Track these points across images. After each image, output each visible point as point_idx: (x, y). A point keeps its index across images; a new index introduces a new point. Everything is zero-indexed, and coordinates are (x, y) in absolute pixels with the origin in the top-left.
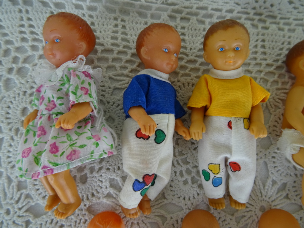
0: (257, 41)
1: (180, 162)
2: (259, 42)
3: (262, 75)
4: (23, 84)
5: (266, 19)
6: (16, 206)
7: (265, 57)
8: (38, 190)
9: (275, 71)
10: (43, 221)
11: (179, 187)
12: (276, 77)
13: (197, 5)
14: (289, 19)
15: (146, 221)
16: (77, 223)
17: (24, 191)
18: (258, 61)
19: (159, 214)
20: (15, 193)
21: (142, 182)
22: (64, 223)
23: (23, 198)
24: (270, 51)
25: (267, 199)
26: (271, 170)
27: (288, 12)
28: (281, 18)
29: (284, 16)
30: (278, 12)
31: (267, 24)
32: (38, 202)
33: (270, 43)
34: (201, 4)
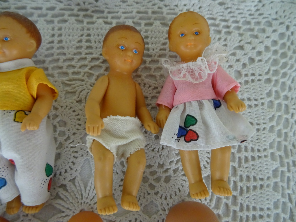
0: (82, 35)
2: (84, 36)
3: (87, 69)
5: (93, 14)
7: (90, 51)
9: (101, 64)
12: (102, 71)
13: (16, 6)
14: (117, 12)
18: (83, 56)
24: (96, 45)
25: (88, 201)
27: (116, 6)
28: (109, 13)
29: (112, 10)
30: (104, 6)
31: (94, 19)
33: (96, 37)
34: (20, 4)
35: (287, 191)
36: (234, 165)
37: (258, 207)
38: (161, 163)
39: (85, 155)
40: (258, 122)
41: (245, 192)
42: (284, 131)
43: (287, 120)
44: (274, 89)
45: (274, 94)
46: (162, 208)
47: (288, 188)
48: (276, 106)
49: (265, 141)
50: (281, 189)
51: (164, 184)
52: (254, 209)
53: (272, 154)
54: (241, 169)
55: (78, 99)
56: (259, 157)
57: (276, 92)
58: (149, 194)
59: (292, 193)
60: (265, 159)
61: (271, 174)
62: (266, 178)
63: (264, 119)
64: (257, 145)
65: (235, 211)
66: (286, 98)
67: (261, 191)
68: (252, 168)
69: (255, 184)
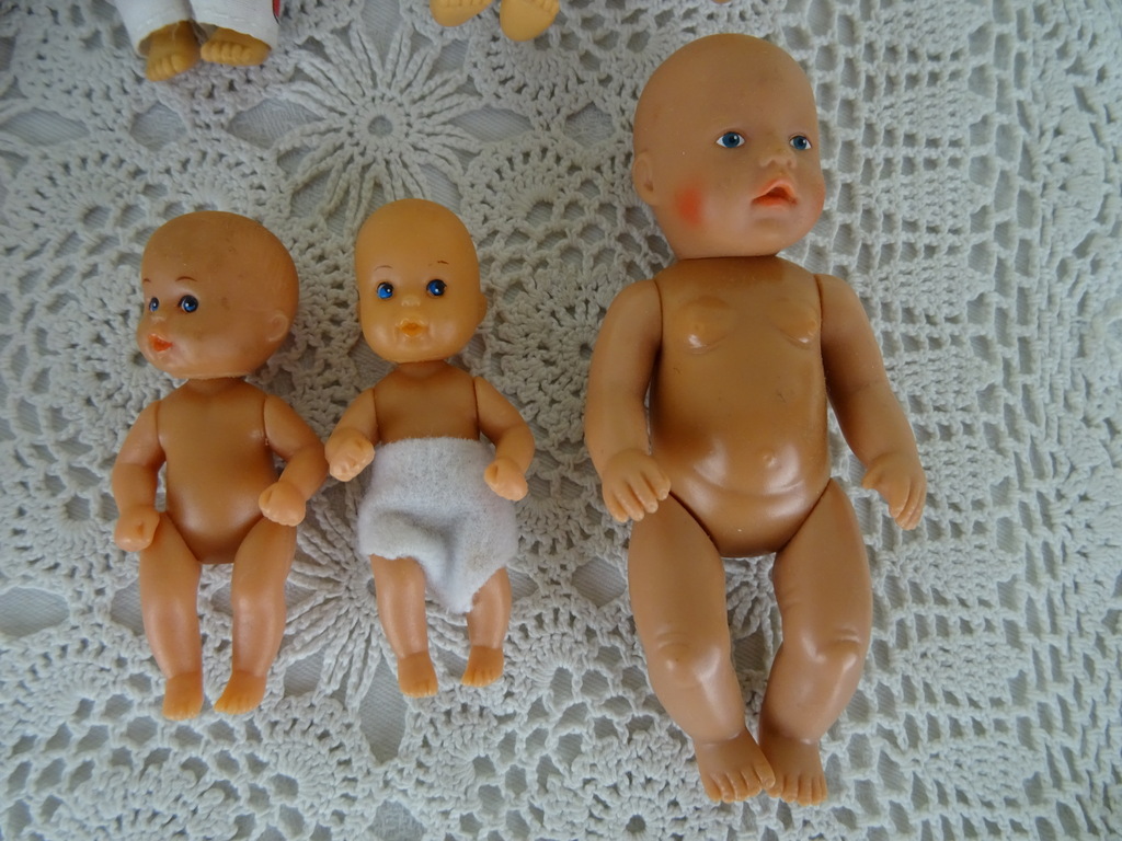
35: (1015, 94)
36: (849, 13)
37: (922, 137)
41: (883, 93)
46: (625, 122)
47: (1019, 85)
50: (994, 87)
51: (627, 54)
52: (910, 139)
54: (869, 23)
58: (580, 81)
59: (1030, 98)
61: (964, 43)
62: (948, 54)
65: (849, 146)
67: (933, 90)
68: (906, 21)
69: (913, 69)
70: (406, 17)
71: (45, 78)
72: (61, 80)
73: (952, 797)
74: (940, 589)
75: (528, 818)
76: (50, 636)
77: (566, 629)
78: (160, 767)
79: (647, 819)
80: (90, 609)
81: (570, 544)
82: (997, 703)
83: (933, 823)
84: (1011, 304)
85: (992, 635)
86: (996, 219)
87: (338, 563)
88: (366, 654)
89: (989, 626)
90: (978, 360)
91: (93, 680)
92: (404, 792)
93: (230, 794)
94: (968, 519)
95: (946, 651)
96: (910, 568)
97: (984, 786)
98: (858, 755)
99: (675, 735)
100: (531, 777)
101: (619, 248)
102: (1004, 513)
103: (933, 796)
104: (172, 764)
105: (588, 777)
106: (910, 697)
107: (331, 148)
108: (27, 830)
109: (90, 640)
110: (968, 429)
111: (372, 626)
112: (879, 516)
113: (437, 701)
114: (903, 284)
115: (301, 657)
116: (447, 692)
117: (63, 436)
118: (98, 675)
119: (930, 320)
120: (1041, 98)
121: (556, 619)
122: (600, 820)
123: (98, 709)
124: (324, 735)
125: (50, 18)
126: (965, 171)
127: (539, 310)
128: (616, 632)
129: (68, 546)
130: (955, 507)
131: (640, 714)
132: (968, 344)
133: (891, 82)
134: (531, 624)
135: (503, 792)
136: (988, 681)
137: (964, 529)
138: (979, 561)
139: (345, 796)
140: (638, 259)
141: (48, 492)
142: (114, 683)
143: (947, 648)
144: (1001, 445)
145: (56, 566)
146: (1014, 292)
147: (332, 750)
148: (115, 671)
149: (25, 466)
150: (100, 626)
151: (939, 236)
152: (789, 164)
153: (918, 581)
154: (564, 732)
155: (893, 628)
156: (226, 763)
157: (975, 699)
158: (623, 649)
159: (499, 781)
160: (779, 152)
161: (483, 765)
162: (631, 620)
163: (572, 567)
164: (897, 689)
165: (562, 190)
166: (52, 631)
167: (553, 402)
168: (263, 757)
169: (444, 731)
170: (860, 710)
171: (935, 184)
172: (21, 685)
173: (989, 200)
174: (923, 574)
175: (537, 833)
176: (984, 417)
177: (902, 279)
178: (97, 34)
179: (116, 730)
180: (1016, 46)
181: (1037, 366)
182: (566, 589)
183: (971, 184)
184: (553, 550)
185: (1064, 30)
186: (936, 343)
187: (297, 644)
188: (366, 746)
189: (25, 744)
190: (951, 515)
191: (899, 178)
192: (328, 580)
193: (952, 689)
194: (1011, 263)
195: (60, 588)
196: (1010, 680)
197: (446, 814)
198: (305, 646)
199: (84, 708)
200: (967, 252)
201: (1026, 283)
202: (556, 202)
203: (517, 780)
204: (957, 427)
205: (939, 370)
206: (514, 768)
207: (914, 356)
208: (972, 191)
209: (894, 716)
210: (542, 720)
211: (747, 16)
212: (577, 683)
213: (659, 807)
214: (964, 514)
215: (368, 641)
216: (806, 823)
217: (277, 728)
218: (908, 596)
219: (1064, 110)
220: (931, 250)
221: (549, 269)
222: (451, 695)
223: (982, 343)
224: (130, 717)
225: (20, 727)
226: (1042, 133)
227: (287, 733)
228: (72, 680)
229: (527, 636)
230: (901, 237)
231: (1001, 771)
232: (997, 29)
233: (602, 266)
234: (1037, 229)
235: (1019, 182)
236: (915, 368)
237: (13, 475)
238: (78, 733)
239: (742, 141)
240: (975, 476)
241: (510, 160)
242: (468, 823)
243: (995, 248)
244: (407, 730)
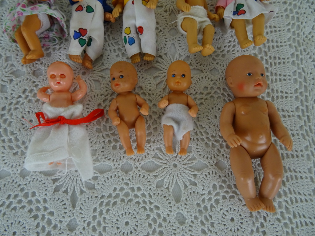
1: (113, 44)
4: (11, 3)
6: (4, 70)
8: (19, 61)
10: (21, 79)
11: (113, 59)
15: (91, 79)
16: (44, 80)
17: (10, 62)
19: (100, 75)
20: (3, 63)
21: (78, 32)
22: (35, 81)
23: (9, 66)
26: (178, 48)
32: (19, 68)
35: (301, 66)
36: (265, 50)
37: (283, 74)
38: (219, 47)
39: (172, 41)
40: (280, 26)
41: (274, 66)
42: (297, 32)
43: (299, 26)
44: (289, 8)
45: (289, 10)
46: (221, 71)
47: (302, 64)
48: (290, 17)
49: (285, 37)
50: (297, 64)
51: (222, 58)
52: (280, 75)
53: (290, 45)
54: (270, 52)
55: (165, 10)
56: (281, 46)
57: (291, 10)
58: (212, 64)
59: (304, 67)
60: (285, 47)
61: (290, 56)
62: (286, 58)
63: (283, 25)
64: (280, 39)
66: (297, 13)
67: (284, 65)
68: (277, 52)
69: (279, 61)
70: (178, 51)
71: (109, 62)
72: (112, 63)
73: (302, 216)
74: (295, 169)
75: (209, 217)
76: (108, 174)
77: (215, 175)
78: (131, 203)
79: (235, 218)
80: (117, 168)
81: (215, 157)
82: (310, 195)
83: (298, 222)
84: (304, 108)
85: (307, 179)
86: (299, 91)
87: (167, 160)
88: (173, 180)
89: (306, 178)
90: (298, 120)
91: (117, 183)
92: (182, 210)
93: (145, 209)
94: (300, 154)
95: (297, 183)
96: (288, 164)
97: (309, 214)
98: (280, 206)
99: (240, 200)
100: (209, 208)
101: (222, 96)
102: (307, 153)
103: (298, 216)
104: (134, 202)
105: (221, 208)
106: (291, 193)
107: (164, 76)
108: (103, 216)
109: (117, 174)
110: (298, 134)
111: (174, 173)
112: (280, 153)
113: (188, 190)
114: (281, 104)
115: (160, 179)
116: (191, 188)
117: (112, 132)
118: (118, 182)
119: (287, 111)
120: (307, 67)
121: (213, 173)
122: (224, 218)
123: (118, 189)
124: (165, 197)
125: (110, 51)
126: (292, 81)
127: (206, 108)
128: (225, 176)
129: (113, 155)
130: (296, 151)
131: (232, 194)
132: (296, 117)
133: (275, 64)
134: (207, 174)
135: (203, 211)
136: (307, 190)
137: (299, 156)
138: (303, 163)
139: (170, 211)
140: (226, 98)
141: (108, 144)
142: (121, 184)
143: (298, 182)
144: (305, 138)
145: (110, 159)
146: (305, 106)
147: (167, 200)
148: (122, 181)
149: (104, 138)
150: (119, 172)
151: (288, 94)
152: (261, 79)
153: (290, 167)
154: (216, 198)
155: (285, 177)
156: (144, 202)
157: (305, 194)
158: (227, 180)
159: (202, 209)
160: (259, 76)
161: (198, 205)
162: (228, 174)
163: (215, 162)
164: (287, 191)
165: (210, 85)
166: (109, 172)
167: (210, 127)
168: (152, 201)
169: (190, 197)
170: (280, 196)
171: (286, 84)
172: (102, 184)
173: (298, 87)
174: (291, 166)
175: (211, 221)
176: (301, 132)
177: (281, 103)
178: (119, 54)
179: (122, 194)
180: (300, 56)
181: (311, 121)
182: (214, 167)
183: (294, 84)
184: (211, 158)
185: (310, 53)
186: (289, 116)
187: (159, 177)
188: (174, 199)
189: (103, 197)
190: (296, 153)
191: (278, 83)
192: (165, 163)
193: (299, 191)
194: (304, 100)
195: (111, 163)
196: (312, 190)
197: (191, 215)
198: (161, 177)
199: (115, 189)
200: (294, 98)
201: (307, 104)
202: (209, 87)
203: (206, 208)
204: (295, 134)
205: (290, 122)
206: (205, 205)
207: (285, 119)
208: (294, 85)
209: (287, 197)
210: (211, 195)
211: (245, 51)
212: (218, 187)
213: (237, 216)
214: (298, 153)
215: (173, 177)
216: (270, 221)
217: (155, 195)
218: (288, 170)
219: (312, 69)
220: (286, 97)
221: (208, 100)
222: (191, 189)
223: (299, 116)
224: (124, 192)
225: (102, 193)
226: (308, 74)
227: (157, 196)
228: (113, 183)
229: (207, 177)
230: (280, 94)
231: (312, 210)
232: (296, 53)
233: (219, 100)
234: (308, 93)
235: (304, 84)
236: (285, 121)
237: (102, 140)
238: (114, 195)
239: (251, 75)
240: (300, 144)
241: (199, 79)
242: (196, 217)
243: (300, 97)
244: (182, 196)
